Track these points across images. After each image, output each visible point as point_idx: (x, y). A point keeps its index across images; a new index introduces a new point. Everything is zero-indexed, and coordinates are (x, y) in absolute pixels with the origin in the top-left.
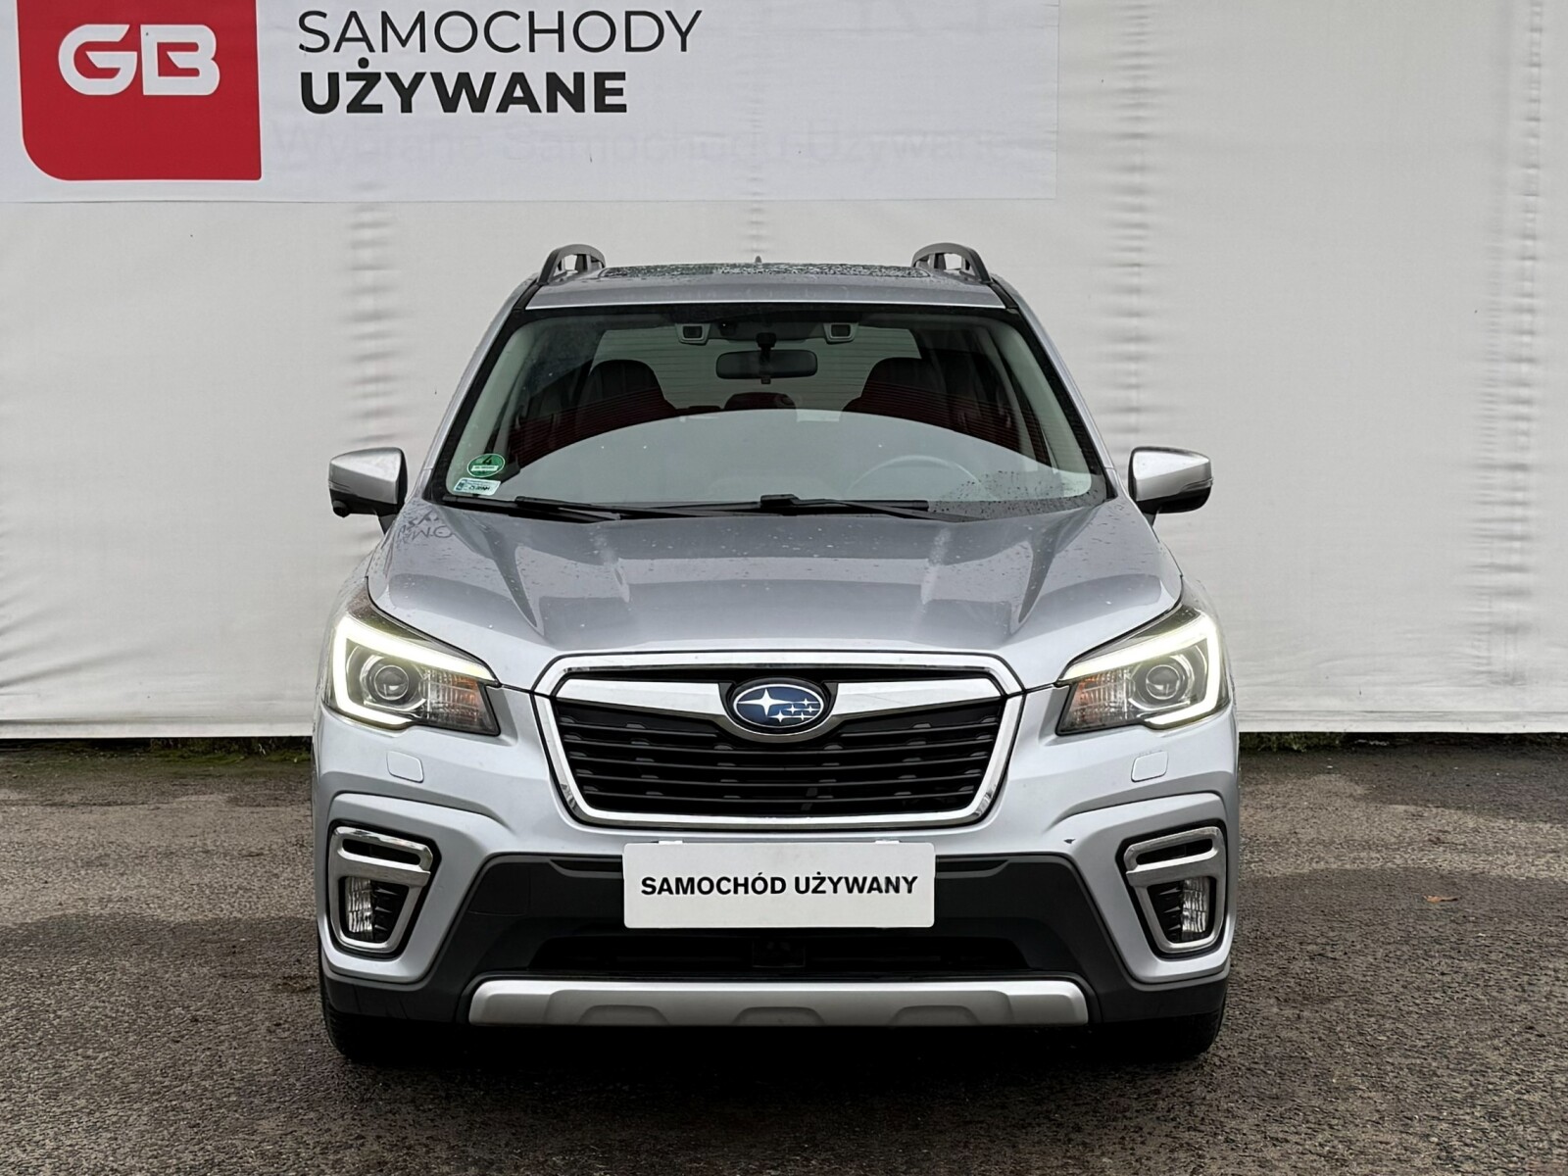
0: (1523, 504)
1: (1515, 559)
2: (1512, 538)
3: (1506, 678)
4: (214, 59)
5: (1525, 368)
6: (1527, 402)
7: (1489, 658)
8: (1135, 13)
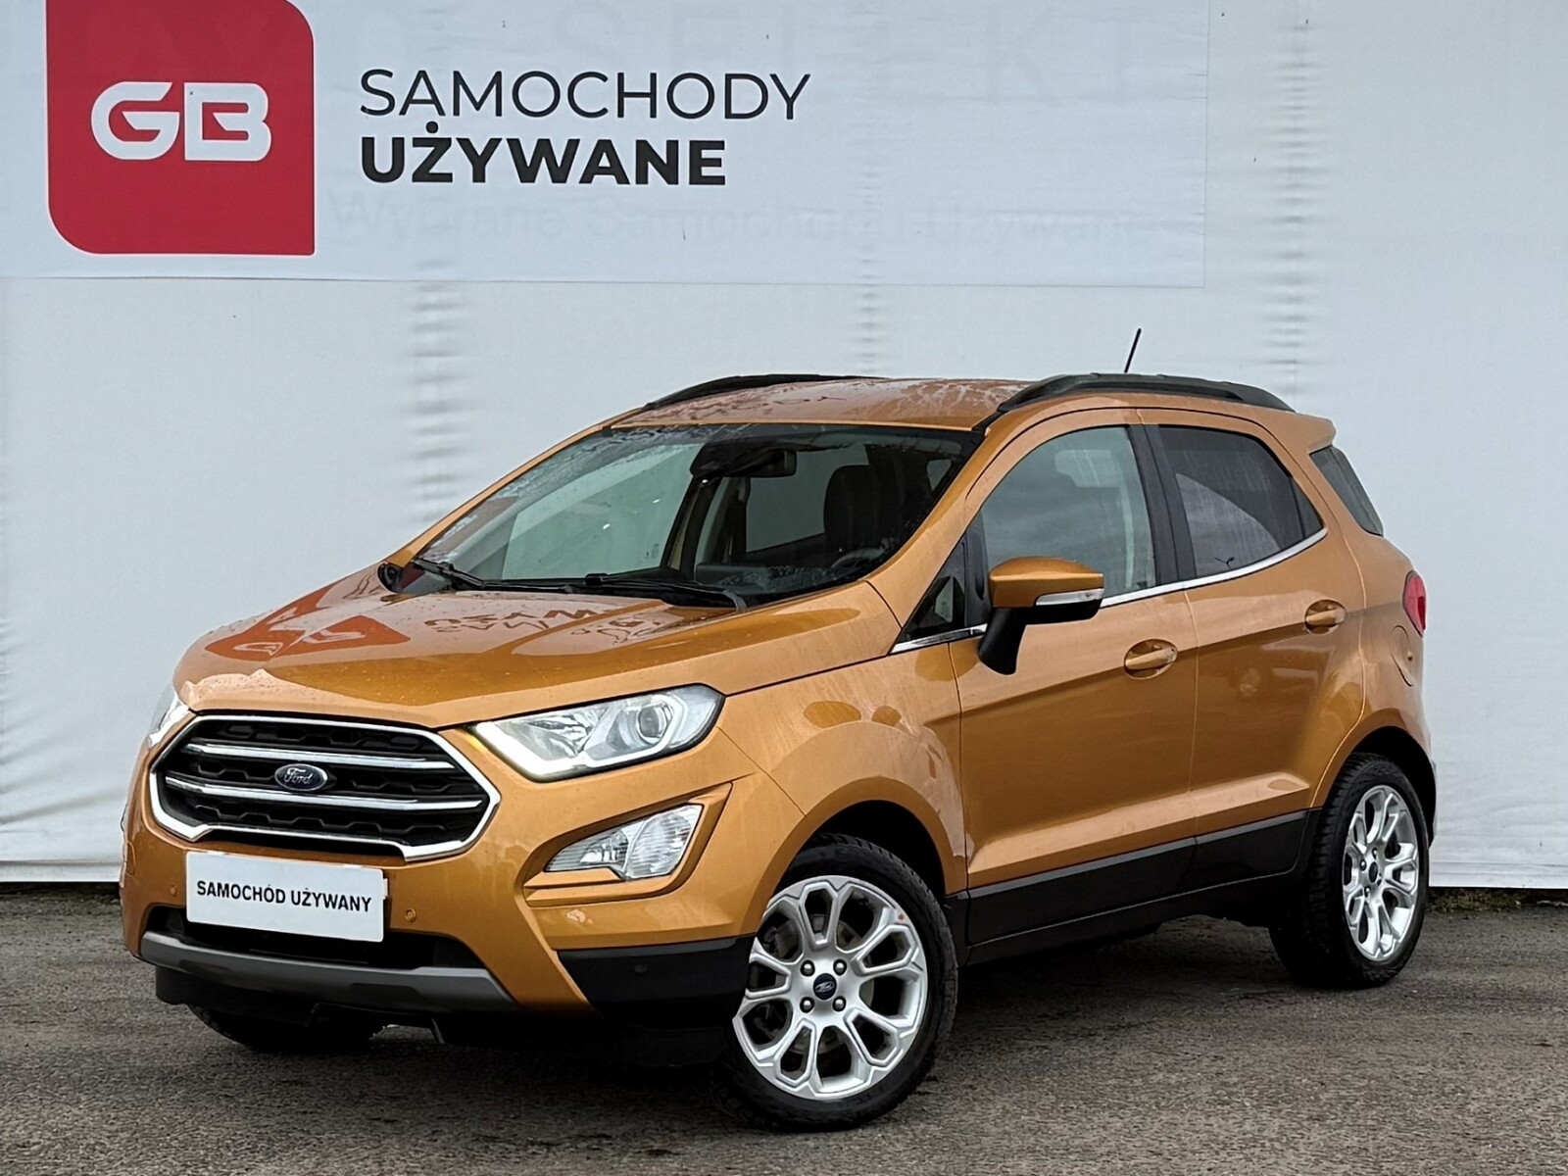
4: (264, 121)
8: (1291, 85)
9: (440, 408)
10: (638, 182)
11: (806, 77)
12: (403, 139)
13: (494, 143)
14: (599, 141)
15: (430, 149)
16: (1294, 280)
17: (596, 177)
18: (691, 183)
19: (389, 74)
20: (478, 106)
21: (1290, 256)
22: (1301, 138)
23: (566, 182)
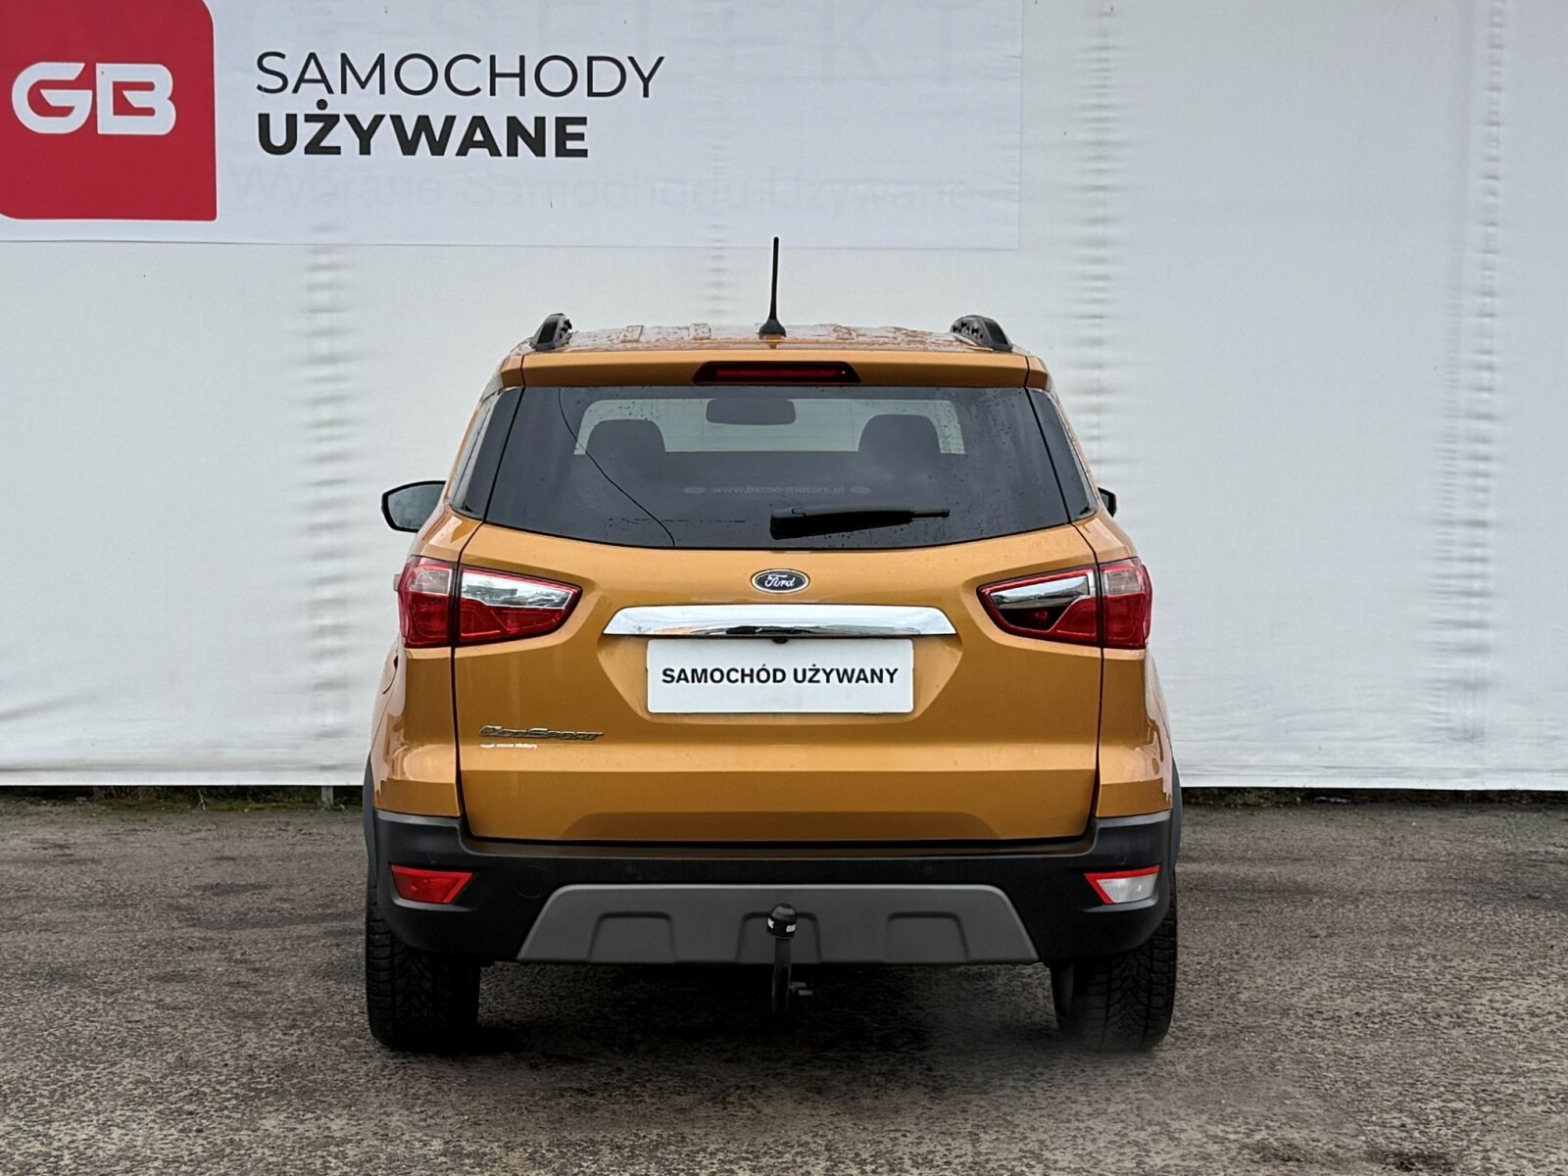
0: (1483, 560)
1: (1474, 615)
2: (1470, 594)
3: (1467, 735)
4: (171, 99)
5: (1483, 425)
6: (1486, 458)
7: (1447, 714)
8: (1098, 66)
9: (331, 359)
10: (509, 155)
11: (661, 59)
12: (295, 115)
13: (378, 119)
14: (474, 118)
15: (321, 125)
16: (1101, 243)
17: (471, 150)
18: (557, 155)
19: (282, 56)
20: (363, 85)
21: (1096, 218)
22: (1105, 114)
23: (443, 154)
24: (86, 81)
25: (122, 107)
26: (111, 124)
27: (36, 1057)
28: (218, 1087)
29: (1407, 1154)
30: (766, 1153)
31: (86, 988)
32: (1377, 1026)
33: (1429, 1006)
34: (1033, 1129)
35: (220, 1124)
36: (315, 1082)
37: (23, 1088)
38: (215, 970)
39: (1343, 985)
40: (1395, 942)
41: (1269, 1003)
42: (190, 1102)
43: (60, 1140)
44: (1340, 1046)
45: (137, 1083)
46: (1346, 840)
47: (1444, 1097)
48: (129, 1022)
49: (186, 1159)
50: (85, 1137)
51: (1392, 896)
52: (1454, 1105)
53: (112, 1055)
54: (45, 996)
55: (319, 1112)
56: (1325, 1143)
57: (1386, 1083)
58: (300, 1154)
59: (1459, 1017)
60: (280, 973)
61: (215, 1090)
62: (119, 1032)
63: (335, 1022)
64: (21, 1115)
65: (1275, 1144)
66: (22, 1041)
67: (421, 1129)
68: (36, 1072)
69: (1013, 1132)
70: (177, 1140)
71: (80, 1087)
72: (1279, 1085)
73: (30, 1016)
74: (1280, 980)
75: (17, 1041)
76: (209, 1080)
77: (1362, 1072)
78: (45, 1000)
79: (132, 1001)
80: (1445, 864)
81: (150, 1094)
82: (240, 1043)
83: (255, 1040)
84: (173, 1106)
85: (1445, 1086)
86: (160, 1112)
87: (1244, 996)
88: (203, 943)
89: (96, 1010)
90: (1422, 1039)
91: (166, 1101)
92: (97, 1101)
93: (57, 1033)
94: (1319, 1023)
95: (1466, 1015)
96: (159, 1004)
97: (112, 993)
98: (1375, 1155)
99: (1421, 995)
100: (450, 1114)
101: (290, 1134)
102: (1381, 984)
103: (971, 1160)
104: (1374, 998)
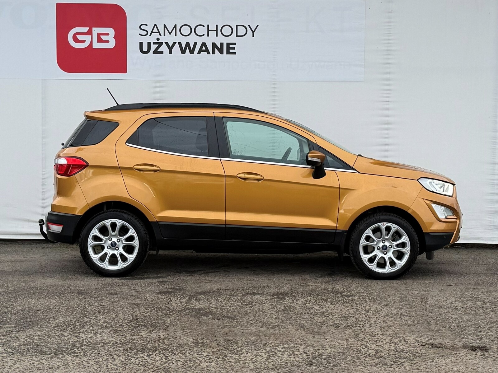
4: (114, 38)
7: (494, 221)
8: (387, 27)
10: (213, 54)
11: (258, 26)
12: (150, 42)
13: (174, 43)
14: (203, 43)
15: (158, 45)
16: (388, 80)
17: (202, 52)
18: (227, 54)
19: (147, 25)
20: (170, 33)
21: (387, 73)
22: (390, 42)
23: (193, 54)
24: (90, 33)
25: (100, 40)
26: (96, 45)
27: (75, 315)
28: (127, 324)
29: (475, 347)
30: (286, 344)
31: (88, 296)
32: (468, 311)
33: (484, 306)
34: (365, 338)
35: (128, 334)
36: (155, 322)
37: (72, 323)
38: (126, 292)
39: (458, 300)
40: (475, 287)
41: (436, 304)
42: (120, 328)
43: (83, 338)
44: (457, 317)
45: (104, 323)
46: (462, 258)
47: (487, 331)
48: (101, 306)
49: (119, 343)
50: (90, 337)
51: (475, 275)
52: (490, 333)
53: (97, 315)
54: (77, 298)
55: (157, 331)
56: (451, 343)
57: (470, 327)
58: (151, 342)
59: (493, 309)
60: (145, 292)
61: (126, 324)
62: (98, 308)
63: (161, 306)
64: (71, 331)
65: (436, 343)
66: (71, 310)
67: (186, 336)
68: (75, 319)
69: (359, 339)
70: (116, 338)
71: (88, 323)
72: (438, 327)
73: (73, 304)
74: (440, 298)
75: (69, 311)
76: (125, 322)
77: (463, 324)
78: (77, 300)
79: (102, 300)
80: (492, 266)
81: (108, 326)
82: (133, 312)
83: (138, 311)
84: (115, 329)
85: (487, 328)
86: (111, 330)
87: (428, 302)
88: (122, 284)
89: (92, 302)
90: (481, 315)
91: (113, 327)
92: (93, 327)
93: (81, 308)
94: (451, 310)
95: (495, 308)
96: (110, 301)
97: (96, 298)
98: (465, 347)
99: (482, 303)
100: (194, 332)
101: (149, 337)
102: (470, 299)
103: (346, 346)
104: (468, 303)
